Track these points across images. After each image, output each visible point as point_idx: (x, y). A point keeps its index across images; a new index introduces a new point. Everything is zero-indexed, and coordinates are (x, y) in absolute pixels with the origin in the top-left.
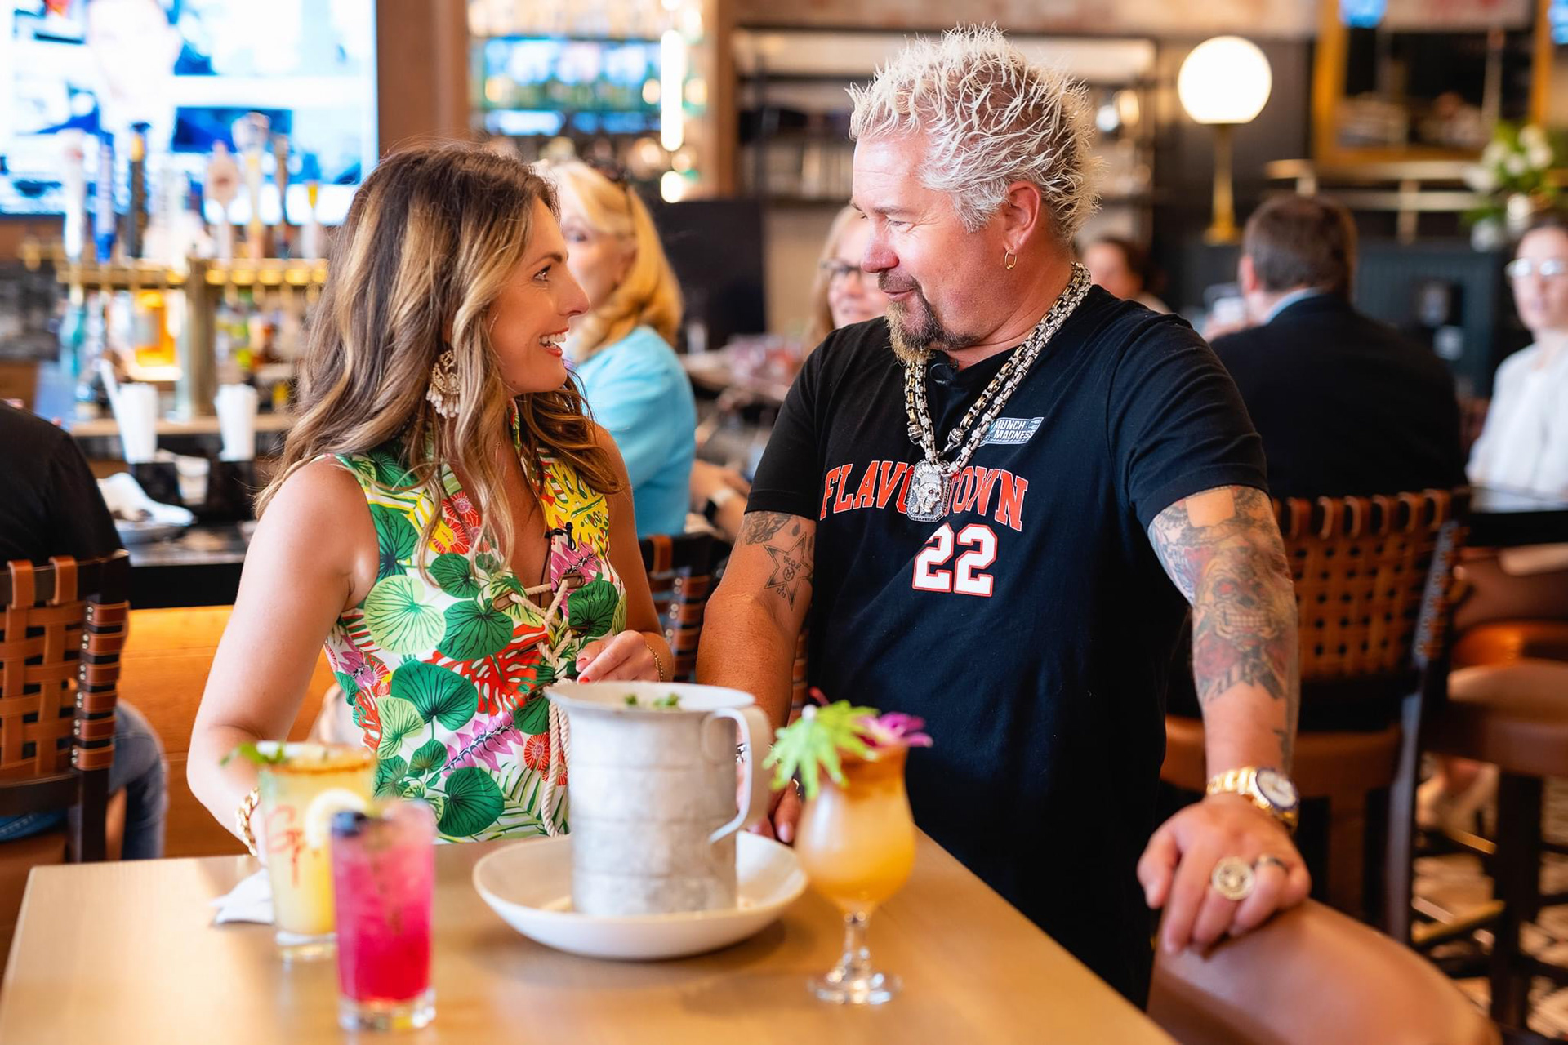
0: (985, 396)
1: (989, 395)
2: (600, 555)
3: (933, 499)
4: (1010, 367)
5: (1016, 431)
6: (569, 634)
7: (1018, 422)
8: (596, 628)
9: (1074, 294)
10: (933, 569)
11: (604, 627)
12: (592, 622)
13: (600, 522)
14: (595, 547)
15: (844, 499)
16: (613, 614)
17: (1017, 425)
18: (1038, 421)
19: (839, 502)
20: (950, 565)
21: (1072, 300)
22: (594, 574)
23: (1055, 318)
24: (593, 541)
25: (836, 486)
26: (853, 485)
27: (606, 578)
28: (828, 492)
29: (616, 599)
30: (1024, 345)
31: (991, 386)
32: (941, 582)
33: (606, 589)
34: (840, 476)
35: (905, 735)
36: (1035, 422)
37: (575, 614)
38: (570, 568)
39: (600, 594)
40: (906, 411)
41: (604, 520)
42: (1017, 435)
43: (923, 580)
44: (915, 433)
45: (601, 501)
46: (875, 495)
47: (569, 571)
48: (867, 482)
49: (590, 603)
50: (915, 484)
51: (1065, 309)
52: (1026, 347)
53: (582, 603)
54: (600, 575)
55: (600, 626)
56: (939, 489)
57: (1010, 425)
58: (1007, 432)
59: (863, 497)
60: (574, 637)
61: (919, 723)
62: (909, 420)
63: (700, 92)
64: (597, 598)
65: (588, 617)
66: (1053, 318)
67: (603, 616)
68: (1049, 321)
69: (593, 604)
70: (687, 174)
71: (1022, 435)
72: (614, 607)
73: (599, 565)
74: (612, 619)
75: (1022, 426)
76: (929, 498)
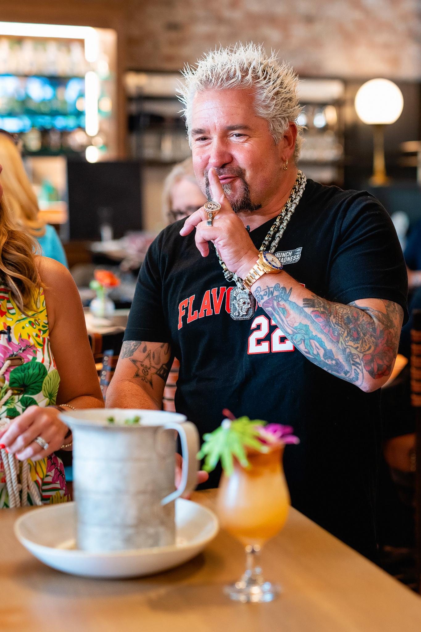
0: (264, 244)
1: (267, 243)
2: (37, 346)
3: (246, 307)
4: (275, 227)
5: (287, 257)
6: (10, 392)
7: (288, 253)
8: (30, 390)
9: (300, 184)
10: (259, 342)
11: (35, 389)
12: (27, 386)
13: (39, 325)
14: (32, 341)
15: (193, 314)
16: (42, 382)
17: (288, 254)
18: (299, 250)
19: (190, 315)
20: (268, 338)
21: (301, 188)
22: (31, 357)
23: (294, 199)
24: (31, 338)
25: (187, 309)
26: (197, 306)
27: (39, 360)
28: (182, 313)
29: (45, 373)
30: (281, 215)
31: (266, 238)
32: (264, 348)
33: (37, 367)
34: (189, 303)
35: (283, 436)
36: (298, 250)
37: (14, 380)
38: (12, 353)
39: (34, 370)
40: (220, 265)
41: (42, 324)
42: (289, 259)
43: (253, 349)
44: (228, 275)
45: (42, 313)
46: (213, 308)
47: (12, 355)
48: (206, 301)
49: (25, 375)
50: (233, 300)
51: (298, 194)
52: (282, 216)
53: (20, 375)
54: (35, 358)
55: (33, 389)
56: (249, 301)
57: (284, 255)
58: (283, 259)
59: (205, 311)
60: (13, 394)
61: (289, 430)
62: (223, 270)
63: (107, 105)
64: (31, 371)
65: (24, 383)
66: (293, 199)
67: (35, 383)
68: (292, 201)
69: (27, 375)
70: (101, 148)
71: (292, 258)
72: (43, 378)
73: (35, 352)
74: (42, 384)
75: (290, 254)
76: (243, 307)
